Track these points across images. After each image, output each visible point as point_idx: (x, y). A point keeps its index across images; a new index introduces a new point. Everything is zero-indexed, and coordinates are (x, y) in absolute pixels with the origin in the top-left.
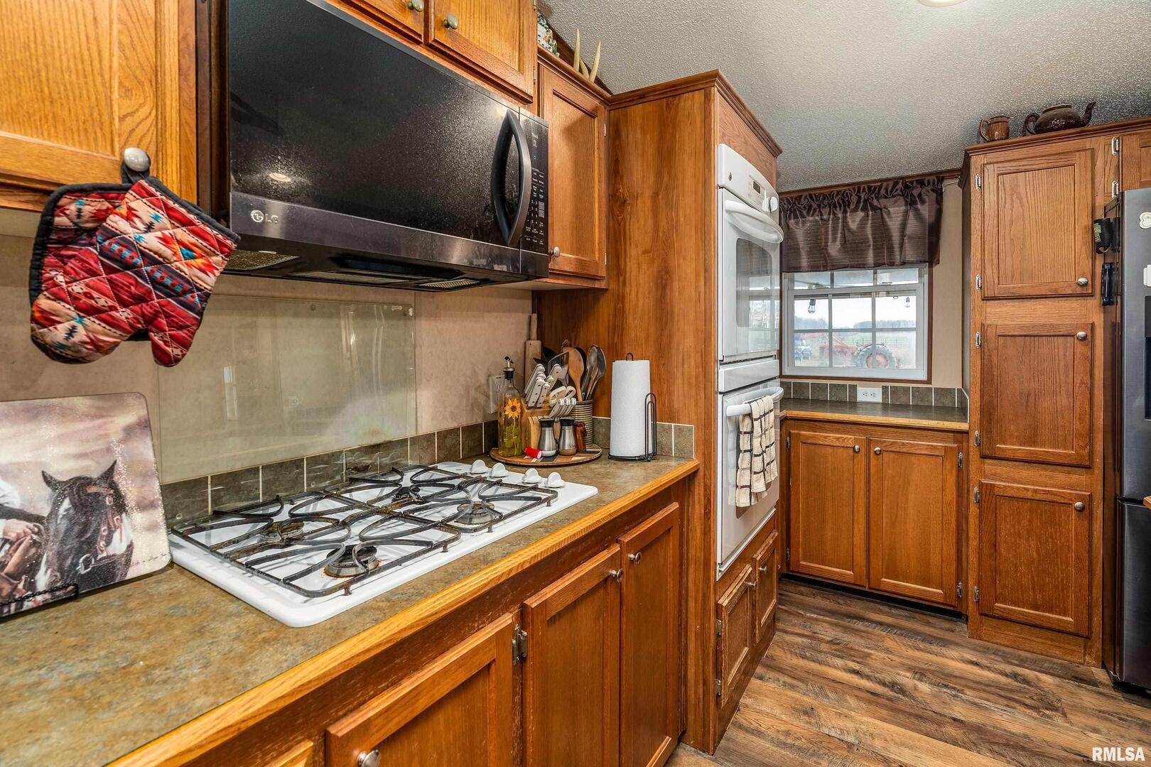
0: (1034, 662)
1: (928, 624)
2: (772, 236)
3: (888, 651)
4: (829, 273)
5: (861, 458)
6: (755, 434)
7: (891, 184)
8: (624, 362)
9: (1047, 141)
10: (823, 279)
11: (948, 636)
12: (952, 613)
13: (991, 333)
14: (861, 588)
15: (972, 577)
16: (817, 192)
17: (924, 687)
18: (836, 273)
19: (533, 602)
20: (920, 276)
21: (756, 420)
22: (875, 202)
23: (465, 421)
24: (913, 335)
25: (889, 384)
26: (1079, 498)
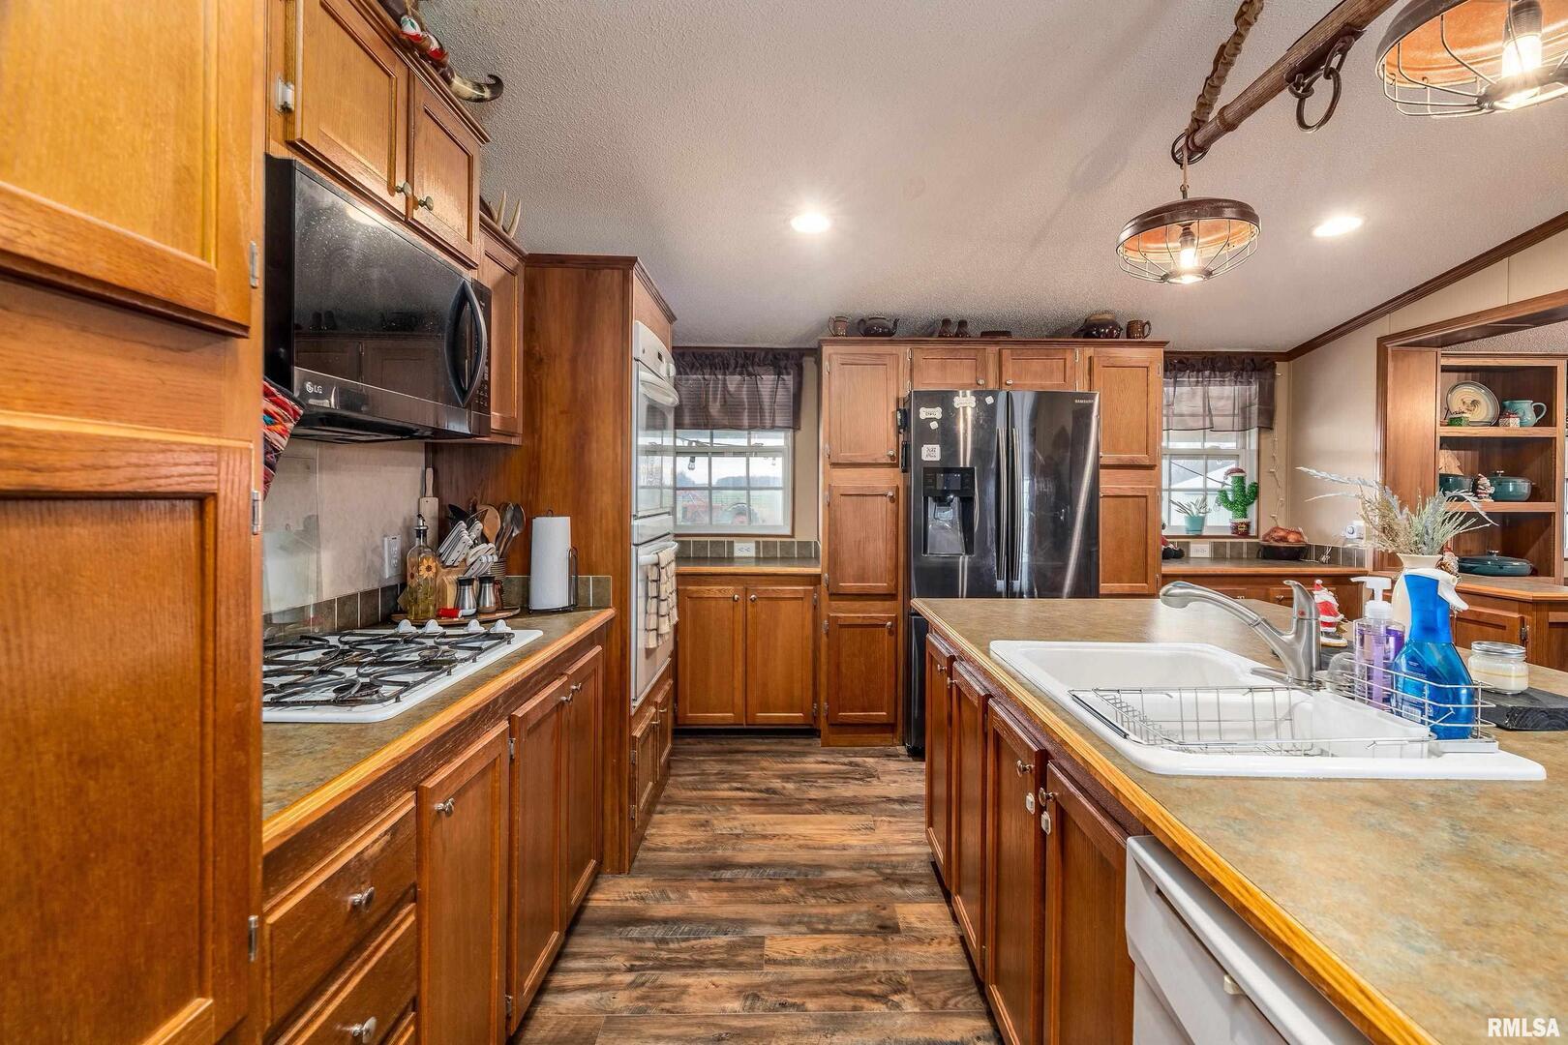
0: (863, 752)
1: (792, 744)
2: (670, 399)
3: (763, 769)
4: (709, 431)
5: (740, 609)
6: (662, 581)
7: (763, 354)
8: (543, 518)
9: (871, 343)
10: (703, 438)
11: (807, 749)
12: (808, 732)
13: (836, 493)
14: (739, 727)
15: (823, 698)
16: (700, 351)
17: (790, 786)
18: (714, 431)
19: (519, 713)
20: (786, 438)
21: (663, 568)
22: (750, 369)
23: (361, 586)
24: (780, 493)
25: (761, 539)
26: (889, 619)
